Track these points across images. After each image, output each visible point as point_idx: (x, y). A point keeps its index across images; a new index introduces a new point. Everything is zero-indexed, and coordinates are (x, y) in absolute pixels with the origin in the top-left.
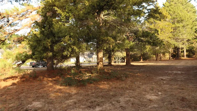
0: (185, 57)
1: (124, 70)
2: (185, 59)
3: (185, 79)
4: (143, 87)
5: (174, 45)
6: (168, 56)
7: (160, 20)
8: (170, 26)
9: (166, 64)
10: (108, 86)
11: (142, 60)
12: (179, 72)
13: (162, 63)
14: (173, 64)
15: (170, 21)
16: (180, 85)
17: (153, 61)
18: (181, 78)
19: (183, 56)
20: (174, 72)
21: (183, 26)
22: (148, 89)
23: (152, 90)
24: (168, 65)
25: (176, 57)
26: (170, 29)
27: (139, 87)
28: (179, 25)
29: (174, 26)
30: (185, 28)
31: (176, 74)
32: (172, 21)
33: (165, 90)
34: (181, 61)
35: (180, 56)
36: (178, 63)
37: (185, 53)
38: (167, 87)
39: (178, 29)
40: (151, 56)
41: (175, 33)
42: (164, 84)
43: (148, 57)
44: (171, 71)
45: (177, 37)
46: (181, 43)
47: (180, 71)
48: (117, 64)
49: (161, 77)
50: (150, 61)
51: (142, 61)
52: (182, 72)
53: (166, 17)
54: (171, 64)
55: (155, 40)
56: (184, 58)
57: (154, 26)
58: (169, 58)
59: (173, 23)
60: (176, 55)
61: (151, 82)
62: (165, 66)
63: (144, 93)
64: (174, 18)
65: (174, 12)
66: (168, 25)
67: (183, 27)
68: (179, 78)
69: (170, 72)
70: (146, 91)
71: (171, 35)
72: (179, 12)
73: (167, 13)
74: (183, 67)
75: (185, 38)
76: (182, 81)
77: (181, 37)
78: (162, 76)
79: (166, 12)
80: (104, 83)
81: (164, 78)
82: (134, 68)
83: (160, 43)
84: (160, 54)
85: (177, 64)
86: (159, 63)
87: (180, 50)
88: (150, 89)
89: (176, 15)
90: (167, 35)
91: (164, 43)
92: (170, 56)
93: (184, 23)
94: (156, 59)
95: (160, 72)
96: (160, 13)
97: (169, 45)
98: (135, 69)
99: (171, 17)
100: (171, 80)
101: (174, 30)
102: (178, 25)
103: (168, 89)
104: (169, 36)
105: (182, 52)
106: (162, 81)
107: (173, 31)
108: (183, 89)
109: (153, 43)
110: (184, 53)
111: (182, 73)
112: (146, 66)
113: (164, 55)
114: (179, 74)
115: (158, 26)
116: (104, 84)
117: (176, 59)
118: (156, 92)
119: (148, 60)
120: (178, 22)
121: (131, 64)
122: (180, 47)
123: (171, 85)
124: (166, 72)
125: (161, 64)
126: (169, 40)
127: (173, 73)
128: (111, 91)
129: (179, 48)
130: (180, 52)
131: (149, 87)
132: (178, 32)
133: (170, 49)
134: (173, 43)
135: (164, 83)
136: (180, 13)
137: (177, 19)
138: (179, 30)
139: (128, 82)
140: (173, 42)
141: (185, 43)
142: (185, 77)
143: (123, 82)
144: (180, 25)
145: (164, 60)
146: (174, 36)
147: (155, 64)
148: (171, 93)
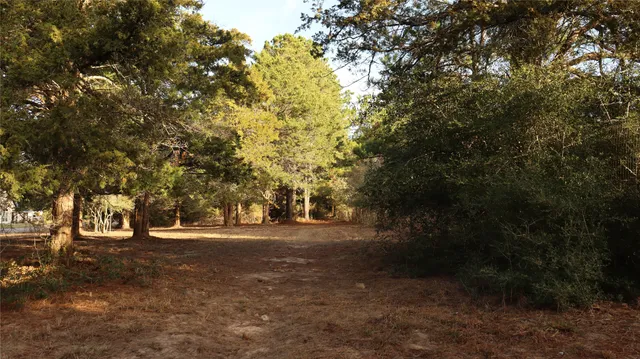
0: (307, 216)
1: (133, 254)
2: (306, 224)
3: (320, 278)
4: (214, 302)
5: (281, 181)
6: (258, 213)
7: (249, 105)
8: (272, 125)
9: (258, 238)
10: (105, 303)
11: (178, 222)
12: (301, 261)
13: (243, 233)
14: (276, 238)
15: (272, 108)
16: (314, 294)
17: (214, 226)
18: (309, 276)
19: (302, 214)
20: (288, 260)
21: (308, 129)
22: (230, 308)
23: (243, 311)
24: (265, 241)
25: (283, 217)
26: (271, 131)
27: (203, 304)
28: (297, 125)
29: (281, 124)
30: (311, 133)
31: (293, 266)
32: (278, 109)
33: (278, 310)
34: (296, 227)
35: (294, 214)
36: (290, 235)
37: (308, 206)
38: (279, 301)
39: (294, 134)
40: (209, 210)
41: (285, 145)
42: (270, 294)
43: (198, 213)
44: (277, 257)
45: (287, 158)
46: (298, 176)
47: (301, 256)
48: (96, 233)
49: (256, 276)
50: (204, 227)
51: (178, 225)
52: (311, 261)
53: (264, 98)
54: (272, 238)
55: (229, 165)
56: (304, 220)
57: (225, 119)
58: (264, 218)
59: (280, 115)
60: (282, 210)
61: (231, 288)
62: (258, 242)
63: (221, 319)
64: (283, 101)
65: (286, 83)
66: (267, 120)
67: (306, 129)
68: (303, 277)
69: (275, 260)
70: (224, 315)
71: (271, 151)
72: (298, 86)
73: (265, 83)
74: (306, 246)
75: (311, 161)
76: (314, 284)
77: (299, 158)
78: (258, 271)
79: (261, 81)
80: (85, 294)
81: (265, 277)
82: (163, 246)
83: (245, 174)
84: (237, 206)
85: (288, 239)
86: (237, 234)
87: (295, 197)
88: (237, 309)
89: (290, 94)
90: (261, 148)
91: (255, 174)
92: (267, 214)
93: (311, 119)
94: (225, 222)
95: (246, 260)
96: (248, 85)
97: (266, 180)
98: (167, 251)
99: (274, 96)
100: (284, 282)
101: (280, 135)
102: (292, 123)
103: (286, 306)
104: (266, 154)
105: (298, 201)
106: (260, 286)
107: (278, 139)
108: (322, 304)
109: (227, 173)
110: (304, 206)
111: (309, 263)
112: (197, 241)
113: (248, 208)
114: (301, 265)
115: (237, 120)
116: (87, 298)
117: (281, 223)
118: (253, 315)
119: (196, 224)
120: (294, 114)
121: (151, 234)
122: (295, 188)
123: (290, 295)
124: (265, 259)
125: (242, 237)
126: (268, 164)
127: (285, 262)
128: (121, 318)
129: (292, 191)
130: (294, 203)
131: (232, 302)
132: (293, 144)
133: (267, 192)
134: (278, 174)
135: (267, 290)
136: (301, 90)
137: (291, 106)
138: (295, 138)
139: (163, 291)
140: (275, 171)
141: (309, 177)
142: (319, 274)
143: (149, 291)
144: (300, 123)
145: (247, 225)
146: (281, 153)
147: (225, 236)
148: (296, 316)
